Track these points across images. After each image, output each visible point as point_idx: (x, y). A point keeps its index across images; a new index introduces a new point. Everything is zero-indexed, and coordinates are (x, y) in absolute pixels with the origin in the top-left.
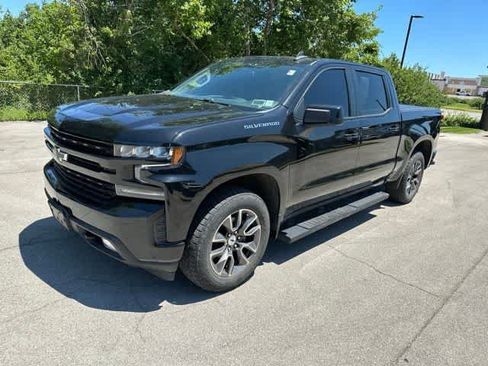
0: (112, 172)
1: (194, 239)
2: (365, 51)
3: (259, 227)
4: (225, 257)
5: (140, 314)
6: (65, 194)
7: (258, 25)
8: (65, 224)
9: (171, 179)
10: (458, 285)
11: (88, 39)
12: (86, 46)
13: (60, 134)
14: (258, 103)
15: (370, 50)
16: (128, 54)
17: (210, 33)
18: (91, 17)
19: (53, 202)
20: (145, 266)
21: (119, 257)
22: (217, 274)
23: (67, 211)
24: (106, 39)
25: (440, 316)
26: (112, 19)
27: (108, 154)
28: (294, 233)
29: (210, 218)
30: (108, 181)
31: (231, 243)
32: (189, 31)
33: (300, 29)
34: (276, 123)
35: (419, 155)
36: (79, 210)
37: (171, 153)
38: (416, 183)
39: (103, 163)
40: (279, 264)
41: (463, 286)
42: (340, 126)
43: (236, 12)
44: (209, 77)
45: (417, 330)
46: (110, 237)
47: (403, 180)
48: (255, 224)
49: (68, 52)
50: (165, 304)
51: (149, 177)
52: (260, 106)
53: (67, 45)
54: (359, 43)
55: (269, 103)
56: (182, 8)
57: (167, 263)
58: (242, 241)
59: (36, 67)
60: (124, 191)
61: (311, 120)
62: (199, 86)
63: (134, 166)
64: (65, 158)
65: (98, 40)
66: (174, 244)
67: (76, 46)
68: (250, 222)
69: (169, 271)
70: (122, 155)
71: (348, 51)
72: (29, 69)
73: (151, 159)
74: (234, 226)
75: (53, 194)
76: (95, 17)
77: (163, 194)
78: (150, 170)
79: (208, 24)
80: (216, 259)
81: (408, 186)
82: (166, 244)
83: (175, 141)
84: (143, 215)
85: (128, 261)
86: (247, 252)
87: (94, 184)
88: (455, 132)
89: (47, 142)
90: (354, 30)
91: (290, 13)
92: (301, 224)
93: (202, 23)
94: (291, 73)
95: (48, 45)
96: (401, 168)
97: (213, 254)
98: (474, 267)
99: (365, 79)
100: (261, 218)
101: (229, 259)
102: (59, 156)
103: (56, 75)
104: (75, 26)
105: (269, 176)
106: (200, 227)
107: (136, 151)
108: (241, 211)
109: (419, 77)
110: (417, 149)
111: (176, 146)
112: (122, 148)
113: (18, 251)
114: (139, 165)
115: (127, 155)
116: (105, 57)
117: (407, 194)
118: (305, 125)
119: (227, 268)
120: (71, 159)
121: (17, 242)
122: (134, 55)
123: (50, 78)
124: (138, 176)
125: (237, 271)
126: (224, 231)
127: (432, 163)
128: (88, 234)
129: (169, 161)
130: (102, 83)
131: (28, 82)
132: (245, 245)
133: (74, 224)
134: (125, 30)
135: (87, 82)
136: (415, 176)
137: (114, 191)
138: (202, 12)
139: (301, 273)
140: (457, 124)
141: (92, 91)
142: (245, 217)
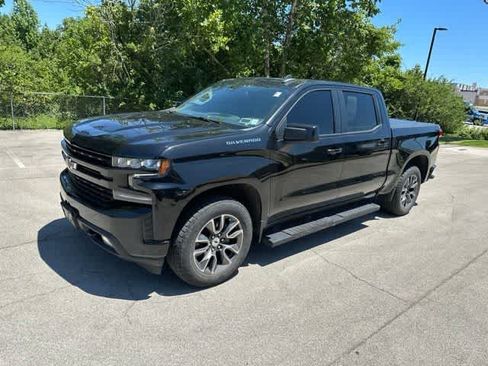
0: (109, 180)
1: (179, 239)
2: (387, 64)
3: (242, 231)
4: (208, 256)
5: (130, 302)
6: (74, 198)
7: (278, 39)
8: (73, 222)
9: (159, 187)
10: (429, 292)
11: (114, 54)
12: (112, 61)
13: (71, 147)
14: (246, 121)
15: (392, 62)
16: (152, 68)
17: (227, 48)
18: (118, 33)
19: (65, 204)
20: (136, 260)
21: (115, 251)
22: (200, 271)
23: (75, 212)
24: (131, 54)
26: (137, 35)
27: (107, 164)
28: (277, 238)
29: (193, 222)
30: (107, 187)
31: (214, 244)
32: (208, 45)
33: (318, 43)
34: (257, 140)
35: (415, 169)
36: (85, 211)
37: (158, 165)
38: (412, 196)
39: (103, 172)
40: (262, 265)
41: (434, 293)
42: (316, 143)
43: (256, 27)
46: (108, 235)
47: (396, 193)
48: (237, 229)
49: (96, 66)
50: (154, 295)
52: (246, 124)
53: (96, 59)
54: (379, 56)
55: (255, 122)
56: (202, 24)
58: (225, 243)
59: (67, 80)
60: (120, 195)
61: (290, 137)
62: (201, 103)
63: (128, 175)
64: (75, 167)
65: (123, 55)
66: (159, 242)
67: (103, 60)
68: (232, 227)
69: (157, 266)
70: (119, 166)
71: (368, 63)
72: (61, 81)
73: (143, 169)
74: (217, 229)
75: (65, 198)
76: (122, 34)
77: (150, 199)
78: (141, 178)
79: (226, 39)
80: (200, 258)
81: (403, 199)
82: (153, 242)
83: (162, 155)
84: (134, 217)
85: (121, 255)
86: (230, 253)
87: (96, 189)
88: (477, 145)
89: (63, 153)
90: (374, 43)
92: (286, 231)
94: (278, 94)
95: (79, 57)
97: (196, 253)
98: (451, 277)
99: (353, 99)
100: (243, 223)
101: (212, 258)
102: (70, 164)
103: (84, 87)
104: (103, 43)
105: (251, 187)
106: (184, 228)
107: (130, 163)
108: (223, 216)
109: (444, 89)
110: (412, 164)
111: (163, 159)
112: (119, 160)
113: (36, 245)
114: (132, 174)
115: (123, 165)
116: (129, 70)
117: (402, 206)
119: (210, 265)
120: (80, 168)
121: (36, 238)
122: (157, 70)
123: (78, 90)
124: (131, 184)
125: (220, 270)
126: (207, 233)
127: (431, 177)
128: (90, 231)
129: (157, 172)
130: (127, 95)
131: (58, 94)
132: (228, 247)
133: (80, 223)
134: (149, 45)
135: (113, 93)
136: (411, 190)
137: (112, 195)
138: (220, 27)
139: (281, 274)
140: (482, 138)
141: (116, 102)
142: (227, 221)
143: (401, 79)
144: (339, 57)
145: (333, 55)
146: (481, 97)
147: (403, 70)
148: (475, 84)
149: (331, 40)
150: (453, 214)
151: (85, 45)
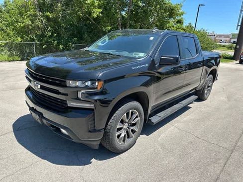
0: (66, 95)
1: (108, 127)
2: (177, 23)
3: (139, 118)
4: (123, 135)
5: (81, 167)
7: (124, 10)
8: (39, 121)
10: (236, 143)
11: (39, 19)
12: (37, 22)
13: (35, 74)
14: (136, 54)
15: (179, 22)
16: (60, 27)
17: (101, 15)
18: (40, 8)
19: (32, 109)
20: (83, 142)
21: (70, 138)
22: (119, 144)
23: (40, 114)
24: (48, 19)
25: (231, 160)
26: (50, 8)
27: (64, 85)
28: (155, 119)
29: (116, 116)
30: (64, 99)
31: (125, 127)
32: (90, 14)
33: (145, 12)
35: (211, 76)
36: (47, 114)
37: (97, 84)
38: (209, 90)
39: (61, 90)
40: (148, 135)
41: (239, 143)
44: (107, 40)
45: (221, 168)
46: (65, 128)
48: (137, 117)
49: (28, 25)
50: (93, 160)
51: (86, 97)
52: (137, 56)
53: (28, 22)
54: (174, 19)
55: (142, 55)
56: (87, 2)
57: (95, 140)
58: (131, 126)
59: (12, 34)
60: (72, 104)
61: (163, 63)
62: (102, 45)
63: (77, 91)
64: (39, 86)
65: (43, 19)
66: (99, 131)
67: (32, 21)
68: (134, 116)
69: (96, 144)
70: (71, 86)
71: (169, 22)
72: (8, 34)
73: (87, 87)
74: (127, 118)
75: (32, 105)
76: (42, 7)
77: (93, 105)
78: (87, 93)
79: (100, 10)
80: (118, 136)
81: (206, 92)
82: (95, 131)
85: (74, 140)
86: (133, 131)
87: (55, 100)
89: (27, 77)
90: (172, 12)
91: (140, 4)
92: (158, 115)
93: (97, 10)
94: (152, 38)
95: (17, 22)
96: (203, 83)
97: (118, 134)
99: (186, 40)
100: (140, 113)
101: (125, 135)
102: (35, 85)
103: (22, 37)
104: (31, 12)
105: (143, 92)
106: (111, 121)
107: (78, 83)
108: (130, 111)
109: (203, 35)
110: (210, 74)
111: (99, 80)
112: (71, 82)
113: (13, 134)
114: (81, 91)
115: (74, 85)
116: (47, 28)
117: (205, 95)
118: (161, 65)
119: (124, 141)
120: (42, 87)
122: (62, 27)
123: (19, 39)
124: (80, 97)
125: (128, 141)
126: (122, 122)
127: (217, 80)
128: (52, 126)
129: (96, 88)
130: (47, 41)
131: (8, 41)
132: (132, 128)
133: (45, 121)
134: (58, 13)
135: (38, 41)
136: (208, 87)
137: (67, 104)
138: (96, 4)
139: (159, 139)
140: (222, 58)
141: (41, 45)
142: (132, 113)
143: (184, 30)
144: (154, 20)
145: (151, 18)
146: (217, 38)
147: (185, 25)
148: (213, 32)
149: (151, 11)
150: (227, 97)
151: (21, 13)
